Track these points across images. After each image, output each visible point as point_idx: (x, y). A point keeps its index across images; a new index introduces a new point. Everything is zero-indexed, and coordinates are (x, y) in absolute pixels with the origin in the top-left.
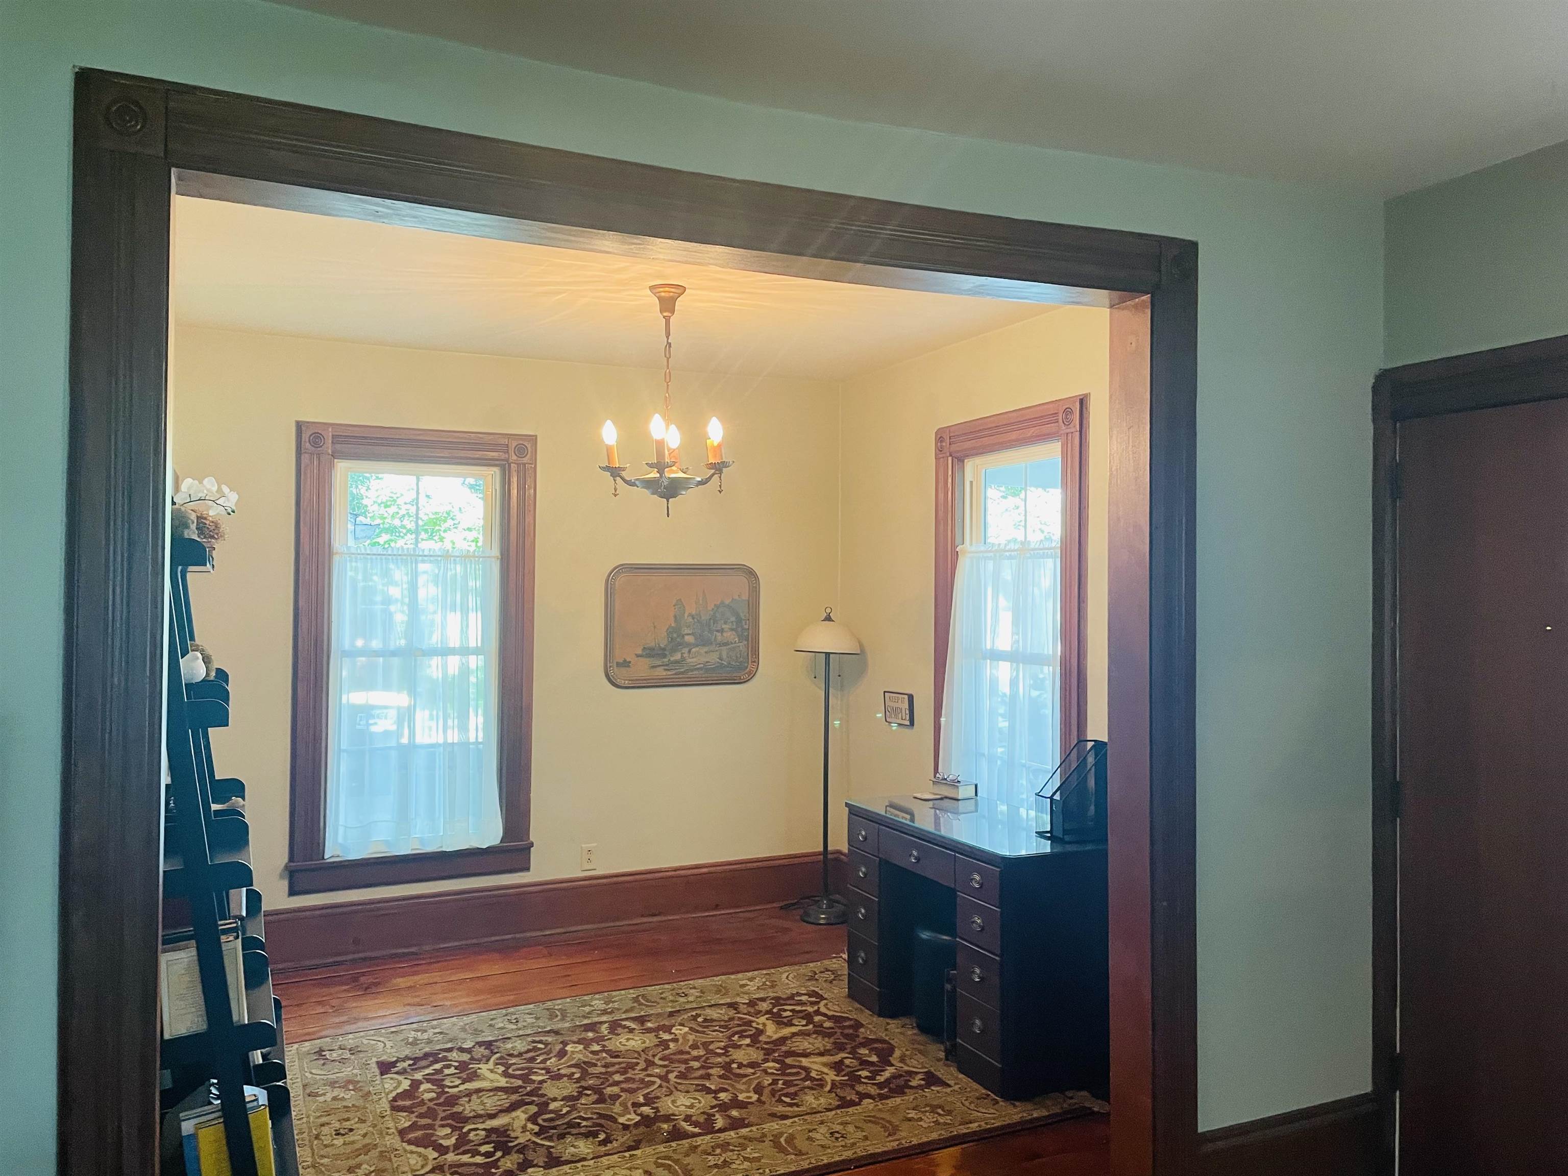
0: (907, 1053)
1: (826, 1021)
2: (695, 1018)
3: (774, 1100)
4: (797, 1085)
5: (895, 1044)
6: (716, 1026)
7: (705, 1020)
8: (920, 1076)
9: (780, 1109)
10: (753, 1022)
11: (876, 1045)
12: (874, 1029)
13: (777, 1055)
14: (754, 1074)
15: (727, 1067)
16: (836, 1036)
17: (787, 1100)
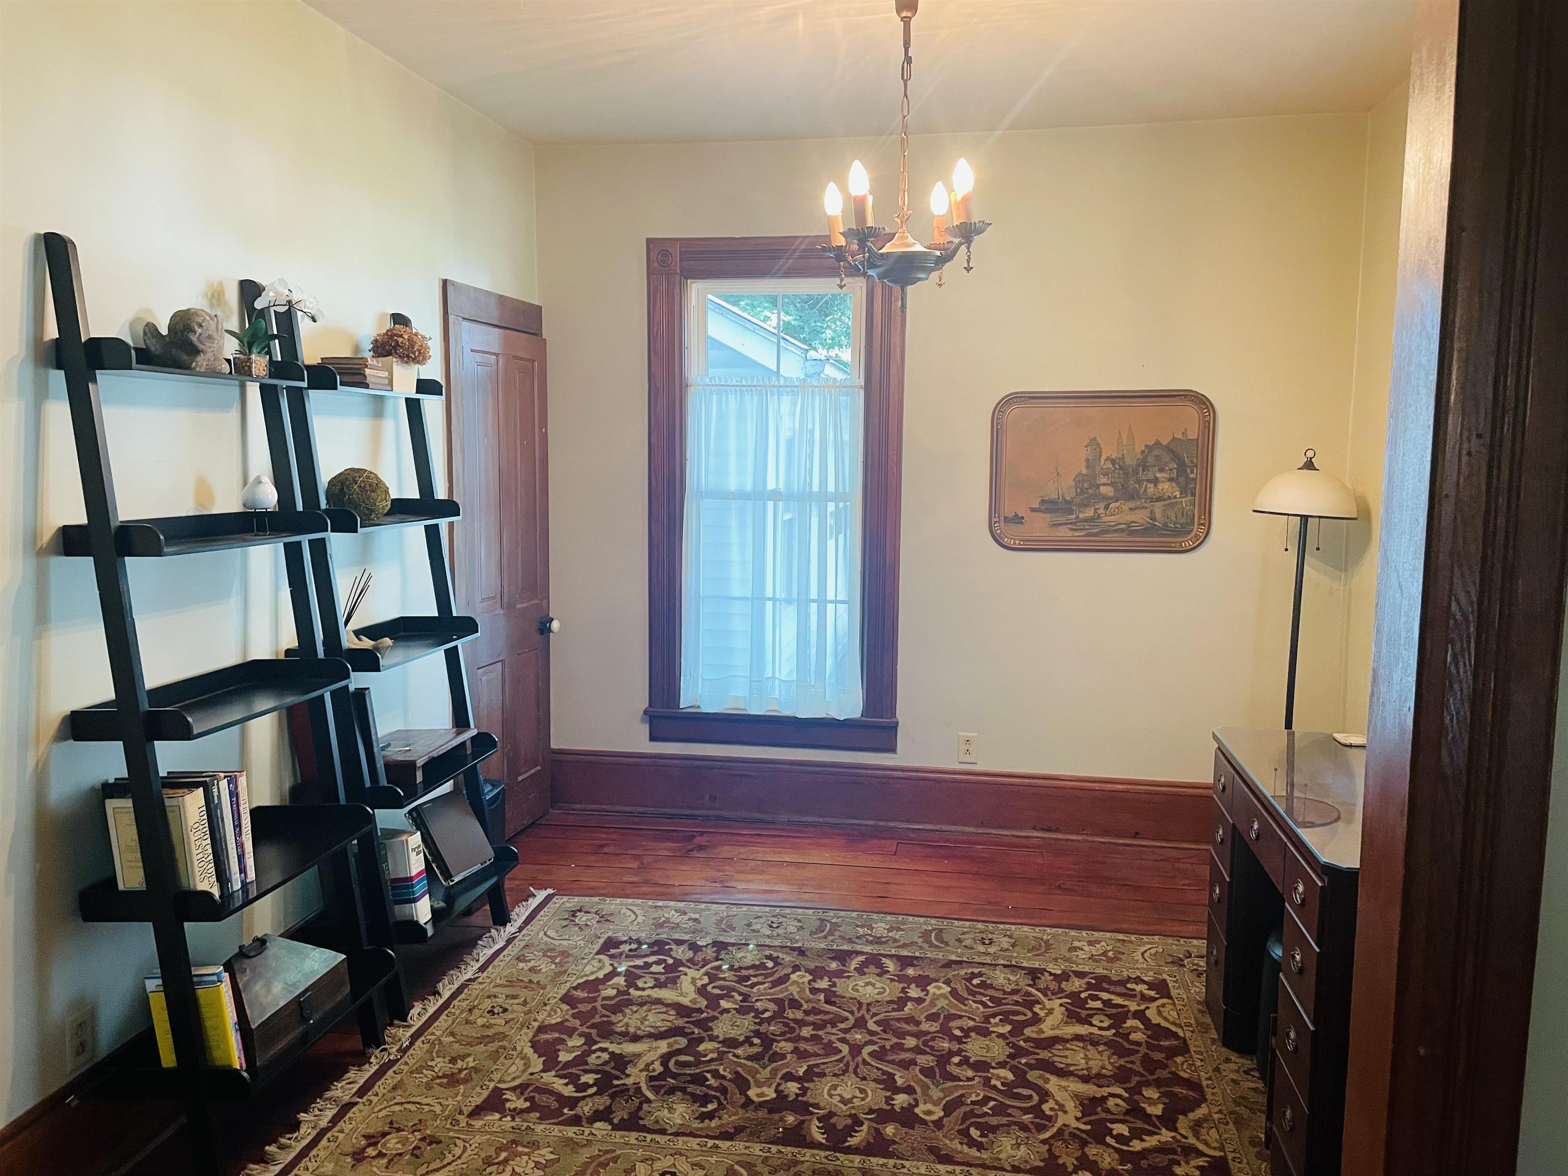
0: (1216, 1116)
1: (1140, 1029)
2: (974, 976)
3: (957, 1127)
4: (1010, 1115)
5: (1209, 1097)
6: (986, 996)
7: (983, 985)
8: (1201, 1162)
9: (956, 1145)
10: (1038, 1002)
11: (1177, 1090)
12: (1198, 1063)
13: (1023, 1061)
14: (969, 1079)
15: (944, 1059)
16: (1132, 1058)
17: (974, 1133)
